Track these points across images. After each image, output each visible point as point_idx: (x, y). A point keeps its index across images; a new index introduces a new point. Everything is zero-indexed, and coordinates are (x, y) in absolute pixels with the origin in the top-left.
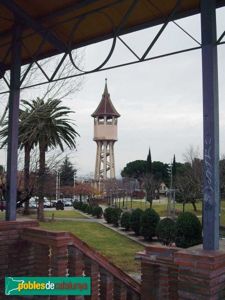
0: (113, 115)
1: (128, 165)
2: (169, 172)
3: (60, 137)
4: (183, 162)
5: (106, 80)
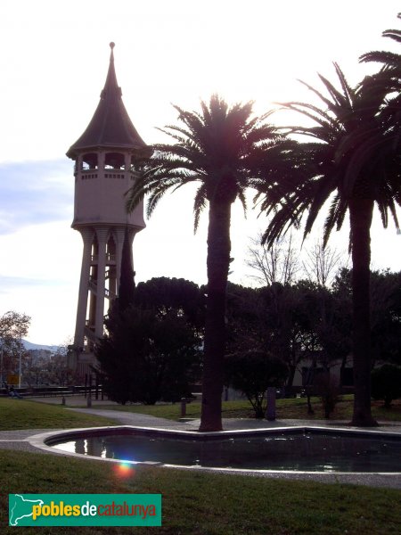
5: (112, 45)
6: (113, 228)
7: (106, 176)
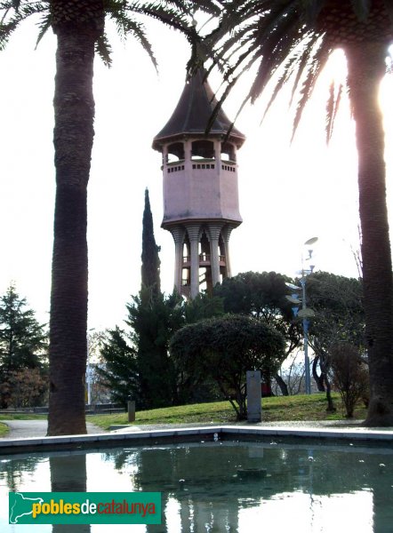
6: (205, 225)
7: (194, 167)
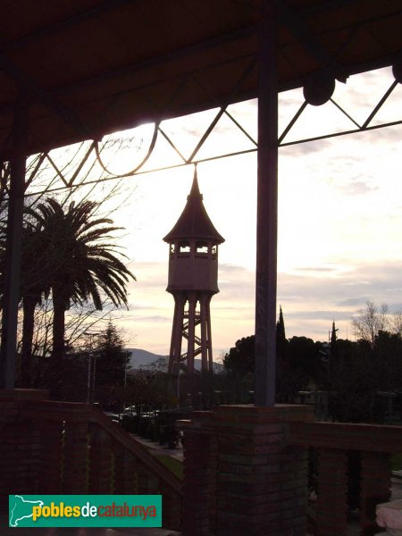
0: (211, 239)
1: (238, 343)
2: (323, 359)
3: (96, 281)
4: (353, 339)
